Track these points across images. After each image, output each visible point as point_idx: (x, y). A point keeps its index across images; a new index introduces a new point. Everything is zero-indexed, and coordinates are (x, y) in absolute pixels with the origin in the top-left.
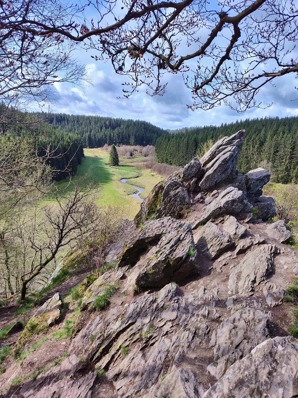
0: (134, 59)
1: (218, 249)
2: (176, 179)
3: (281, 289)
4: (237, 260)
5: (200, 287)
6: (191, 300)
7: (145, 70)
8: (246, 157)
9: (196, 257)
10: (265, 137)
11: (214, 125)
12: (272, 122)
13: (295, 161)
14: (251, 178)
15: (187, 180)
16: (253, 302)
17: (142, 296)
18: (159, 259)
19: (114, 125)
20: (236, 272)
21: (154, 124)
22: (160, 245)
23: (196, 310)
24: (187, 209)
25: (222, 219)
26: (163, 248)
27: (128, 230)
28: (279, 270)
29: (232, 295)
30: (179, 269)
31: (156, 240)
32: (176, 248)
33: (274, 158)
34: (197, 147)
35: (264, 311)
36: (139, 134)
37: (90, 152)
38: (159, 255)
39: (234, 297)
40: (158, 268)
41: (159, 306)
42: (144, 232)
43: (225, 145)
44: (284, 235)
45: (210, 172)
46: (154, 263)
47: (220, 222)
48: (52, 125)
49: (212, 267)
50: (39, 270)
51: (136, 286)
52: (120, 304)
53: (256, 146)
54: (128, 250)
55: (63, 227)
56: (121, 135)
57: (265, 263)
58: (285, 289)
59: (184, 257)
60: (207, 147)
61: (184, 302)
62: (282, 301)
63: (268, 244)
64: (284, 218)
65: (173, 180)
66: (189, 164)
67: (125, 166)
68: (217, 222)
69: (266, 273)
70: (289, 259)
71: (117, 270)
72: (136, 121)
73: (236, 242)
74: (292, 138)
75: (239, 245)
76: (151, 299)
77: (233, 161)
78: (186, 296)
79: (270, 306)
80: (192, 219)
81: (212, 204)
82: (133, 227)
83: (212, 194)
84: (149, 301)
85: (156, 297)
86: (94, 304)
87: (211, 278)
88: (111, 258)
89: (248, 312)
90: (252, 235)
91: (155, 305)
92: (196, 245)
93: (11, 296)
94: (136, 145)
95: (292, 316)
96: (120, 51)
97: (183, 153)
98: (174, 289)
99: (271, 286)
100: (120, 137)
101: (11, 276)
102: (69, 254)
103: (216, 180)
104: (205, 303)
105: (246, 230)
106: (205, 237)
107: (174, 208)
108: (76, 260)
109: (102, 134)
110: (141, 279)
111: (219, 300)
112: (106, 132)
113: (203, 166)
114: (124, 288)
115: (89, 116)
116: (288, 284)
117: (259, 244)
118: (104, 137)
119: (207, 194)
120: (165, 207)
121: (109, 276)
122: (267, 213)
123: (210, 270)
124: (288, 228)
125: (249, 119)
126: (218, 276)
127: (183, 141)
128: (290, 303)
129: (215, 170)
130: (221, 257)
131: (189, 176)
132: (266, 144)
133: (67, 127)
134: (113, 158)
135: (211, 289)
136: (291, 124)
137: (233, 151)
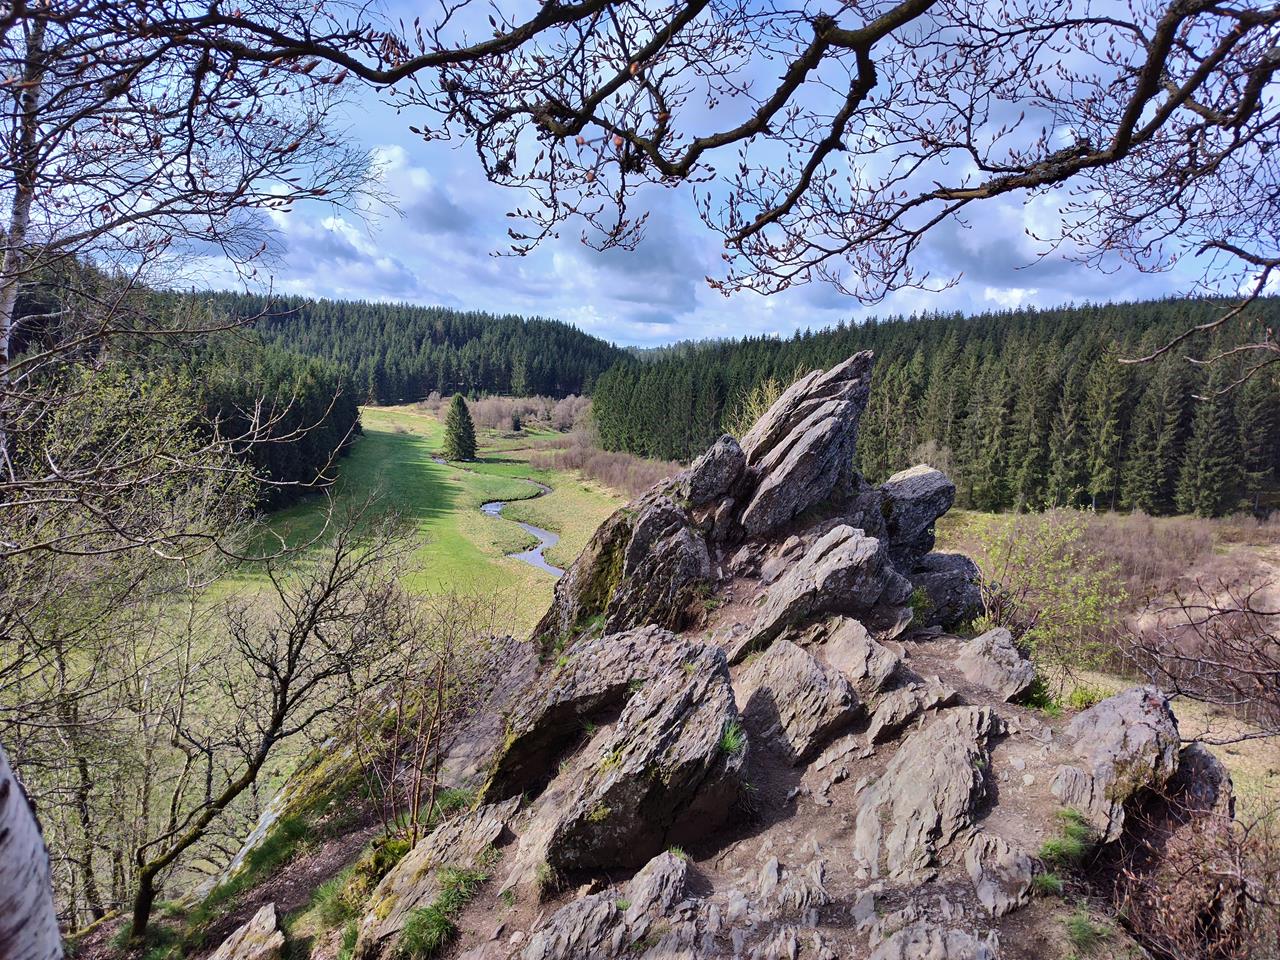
0: (546, 142)
1: (813, 728)
2: (667, 503)
3: (1022, 853)
4: (875, 763)
5: (765, 862)
6: (735, 908)
7: (580, 173)
8: (876, 433)
9: (745, 759)
10: (927, 375)
11: (773, 335)
12: (944, 328)
13: (1019, 443)
14: (898, 496)
15: (702, 507)
16: (938, 902)
17: (571, 904)
18: (625, 770)
19: (461, 332)
20: (878, 802)
21: (587, 332)
22: (628, 721)
23: (757, 941)
24: (705, 598)
25: (821, 629)
26: (638, 732)
27: (513, 674)
28: (1010, 791)
29: (872, 881)
30: (691, 802)
31: (611, 703)
32: (681, 731)
33: (955, 431)
34: (723, 402)
35: (976, 932)
36: (541, 362)
37: (379, 418)
38: (624, 755)
39: (877, 888)
40: (623, 801)
41: (630, 936)
42: (571, 679)
43: (816, 395)
44: (1014, 676)
45: (775, 479)
46: (610, 783)
47: (815, 639)
48: (254, 331)
49: (797, 789)
50: (202, 824)
51: (547, 868)
52: (494, 936)
53: (901, 400)
54: (517, 741)
55: (291, 671)
56: (482, 365)
57: (966, 771)
58: (1034, 854)
59: (707, 759)
60: (762, 401)
61: (714, 917)
62: (1028, 893)
63: (967, 705)
64: (1010, 623)
65: (659, 506)
66: (708, 456)
67: (497, 461)
68: (804, 640)
69: (970, 802)
70: (1037, 754)
71: (479, 815)
72: (531, 322)
73: (868, 702)
74: (1007, 373)
75: (880, 711)
76: (603, 911)
77: (841, 445)
78: (719, 896)
79: (991, 911)
80: (725, 632)
81: (786, 580)
82: (528, 663)
83: (784, 547)
84: (597, 919)
85: (621, 903)
86: (401, 941)
87: (798, 826)
88: (455, 769)
89: (924, 940)
90: (917, 679)
91: (617, 933)
92: (742, 715)
93: (95, 924)
94: (532, 394)
95: (1064, 945)
96: (504, 115)
97: (680, 419)
98: (680, 872)
99: (988, 843)
100: (481, 371)
101: (97, 852)
102: (309, 763)
103: (793, 505)
104: (783, 914)
105: (898, 664)
106: (769, 691)
107: (665, 596)
108: (334, 783)
109: (420, 359)
110: (566, 842)
111: (828, 904)
112: (434, 356)
113: (752, 462)
114: (505, 877)
115: (379, 305)
116: (1040, 834)
117: (941, 705)
118: (427, 369)
119: (767, 548)
120: (637, 592)
121: (455, 838)
122: (953, 605)
123: (793, 800)
124: (1024, 654)
125: (875, 320)
126: (821, 819)
127: (680, 382)
128: (1053, 901)
129: (788, 474)
130: (824, 755)
131: (710, 494)
132: (932, 392)
133: (304, 337)
134: (456, 435)
135: (799, 867)
136: (1001, 333)
137: (840, 416)
